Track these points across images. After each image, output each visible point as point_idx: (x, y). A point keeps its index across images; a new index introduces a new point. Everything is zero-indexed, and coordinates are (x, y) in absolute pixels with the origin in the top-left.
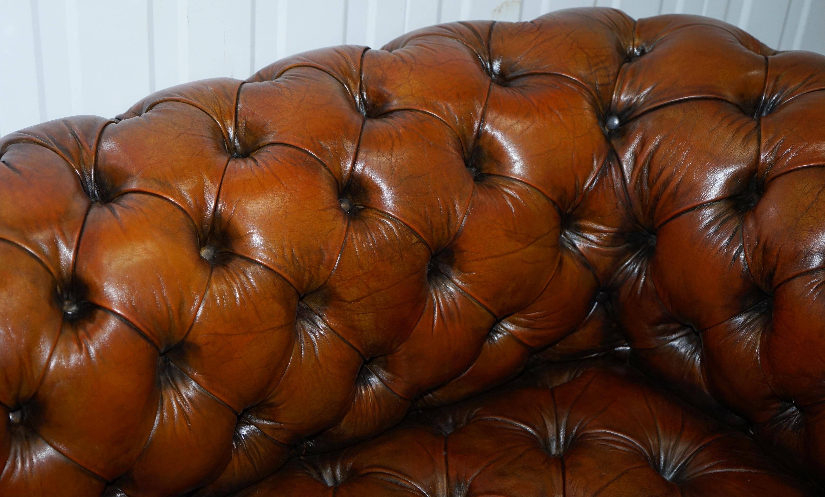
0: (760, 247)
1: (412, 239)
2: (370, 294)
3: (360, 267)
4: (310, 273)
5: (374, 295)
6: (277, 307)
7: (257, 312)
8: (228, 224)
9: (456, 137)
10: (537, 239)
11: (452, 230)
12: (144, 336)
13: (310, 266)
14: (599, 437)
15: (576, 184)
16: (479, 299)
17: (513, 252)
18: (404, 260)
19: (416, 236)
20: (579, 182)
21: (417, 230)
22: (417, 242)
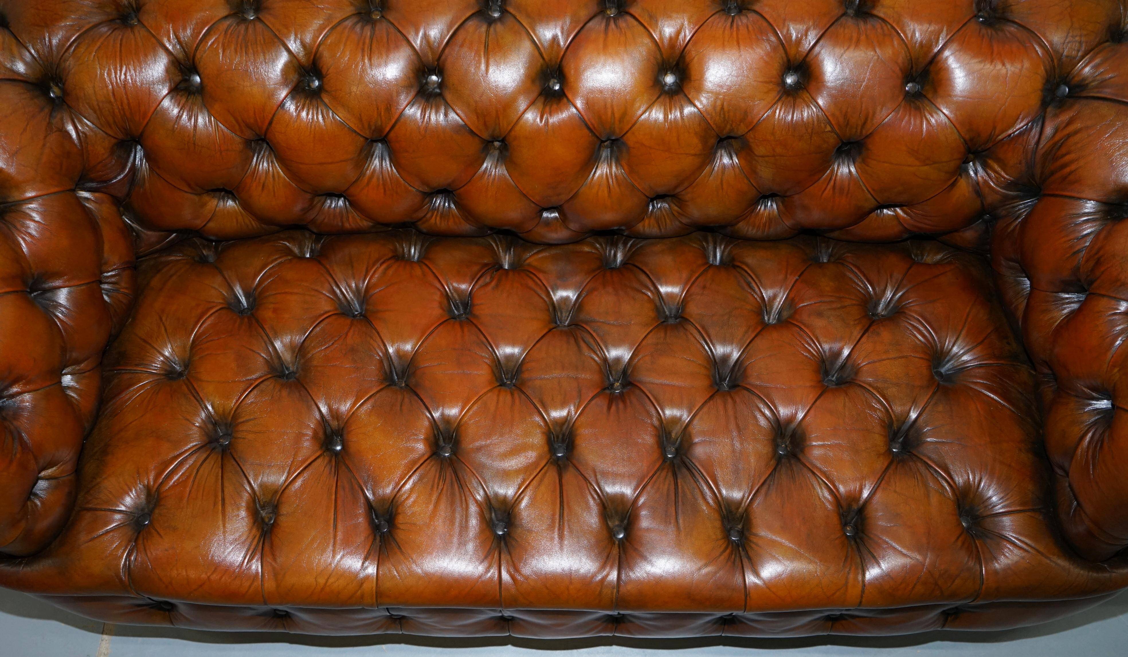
0: (1097, 257)
1: (826, 127)
2: (774, 156)
3: (773, 134)
4: (731, 125)
5: (777, 157)
6: (695, 141)
7: (678, 140)
8: (688, 65)
9: (909, 57)
10: (935, 163)
11: (864, 132)
12: (589, 128)
13: (732, 121)
14: (910, 320)
15: (991, 133)
16: (868, 187)
17: (909, 166)
18: (812, 141)
19: (830, 126)
20: (995, 132)
21: (833, 123)
22: (830, 131)
